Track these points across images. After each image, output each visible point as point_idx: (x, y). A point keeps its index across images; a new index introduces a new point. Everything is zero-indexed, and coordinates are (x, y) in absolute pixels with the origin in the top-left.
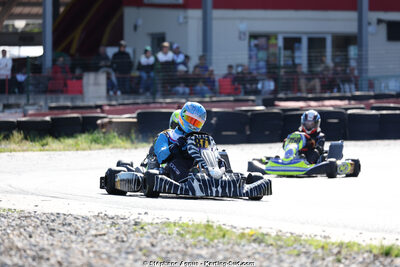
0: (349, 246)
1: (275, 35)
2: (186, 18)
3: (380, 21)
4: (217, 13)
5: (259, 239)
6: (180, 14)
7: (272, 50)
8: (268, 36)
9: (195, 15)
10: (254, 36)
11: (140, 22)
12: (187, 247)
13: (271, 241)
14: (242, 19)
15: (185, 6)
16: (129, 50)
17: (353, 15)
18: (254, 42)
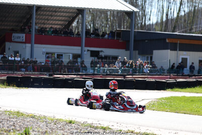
0: (60, 120)
1: (54, 53)
2: (26, 46)
3: (88, 50)
4: (36, 45)
5: (33, 117)
6: (24, 45)
7: (53, 58)
8: (52, 54)
9: (29, 45)
10: (47, 53)
11: (11, 47)
12: (10, 118)
13: (36, 118)
14: (44, 48)
15: (25, 43)
16: (7, 56)
17: (80, 48)
18: (47, 55)
